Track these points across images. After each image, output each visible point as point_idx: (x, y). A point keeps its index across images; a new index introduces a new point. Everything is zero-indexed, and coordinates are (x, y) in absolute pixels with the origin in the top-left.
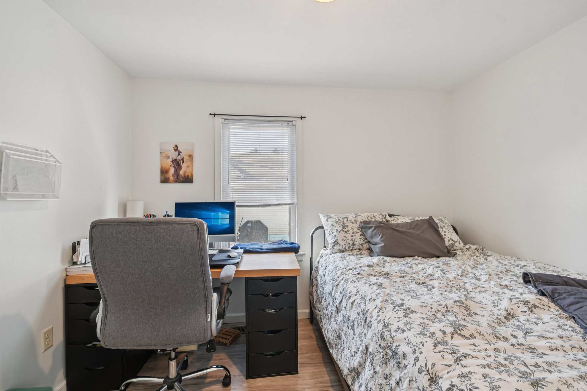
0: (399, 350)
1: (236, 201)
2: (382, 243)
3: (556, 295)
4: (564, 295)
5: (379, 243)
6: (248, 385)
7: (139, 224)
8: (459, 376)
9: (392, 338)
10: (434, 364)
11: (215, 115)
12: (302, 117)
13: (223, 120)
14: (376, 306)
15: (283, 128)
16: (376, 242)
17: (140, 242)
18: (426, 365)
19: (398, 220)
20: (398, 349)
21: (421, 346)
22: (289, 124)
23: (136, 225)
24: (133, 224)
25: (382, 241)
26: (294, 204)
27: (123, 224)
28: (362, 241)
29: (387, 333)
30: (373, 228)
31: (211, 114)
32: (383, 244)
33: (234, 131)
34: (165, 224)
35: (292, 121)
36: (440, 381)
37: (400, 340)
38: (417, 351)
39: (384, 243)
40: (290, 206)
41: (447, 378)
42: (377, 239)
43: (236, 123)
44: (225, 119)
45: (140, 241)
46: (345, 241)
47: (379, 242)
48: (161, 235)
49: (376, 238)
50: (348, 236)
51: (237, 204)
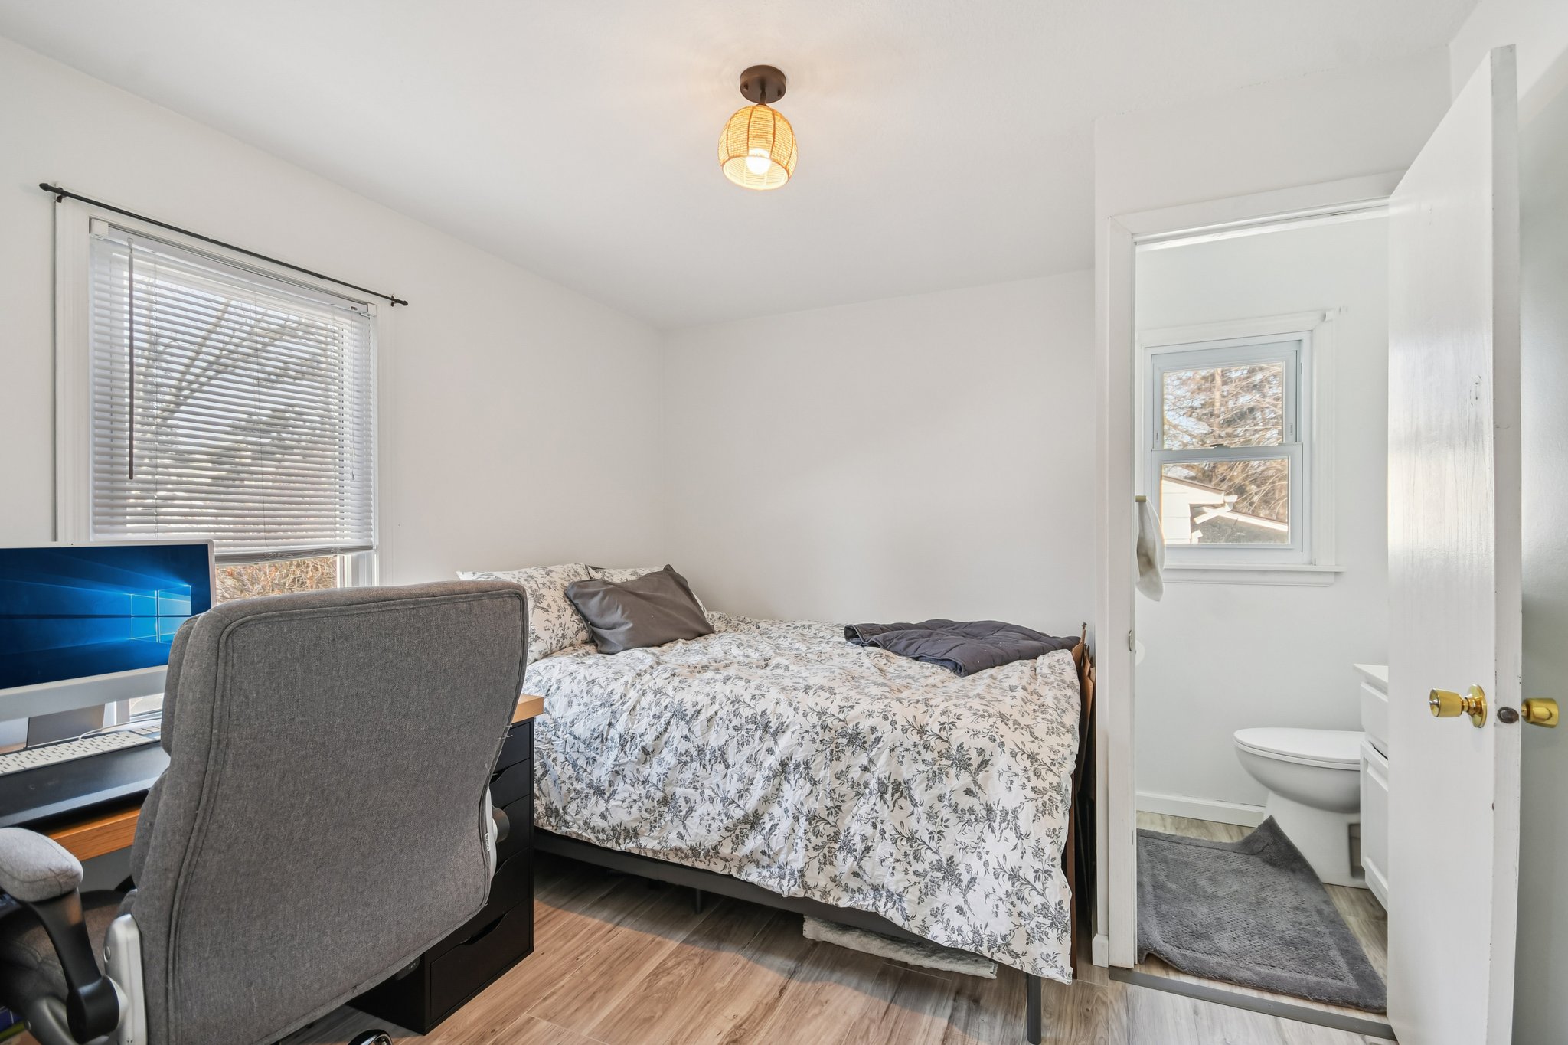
0: (860, 728)
1: (214, 541)
2: (627, 623)
3: (887, 643)
4: (895, 641)
5: (621, 625)
6: (445, 1037)
7: (405, 603)
8: (942, 714)
9: (843, 721)
10: (914, 717)
11: (61, 194)
12: (394, 301)
13: (101, 228)
14: (775, 701)
15: (336, 318)
16: (614, 622)
17: (407, 657)
18: (908, 722)
19: (612, 576)
20: (857, 728)
21: (889, 709)
22: (355, 309)
23: (398, 607)
24: (389, 605)
25: (628, 617)
26: (369, 548)
27: (356, 609)
28: (576, 626)
29: (830, 720)
30: (600, 595)
31: (44, 187)
32: (631, 625)
33: (151, 280)
34: (466, 598)
35: (366, 304)
36: (928, 729)
37: (857, 717)
38: (889, 715)
39: (633, 622)
40: (355, 554)
41: (934, 721)
42: (616, 616)
43: (158, 254)
44: (111, 225)
45: (408, 655)
46: (549, 629)
47: (622, 620)
48: (458, 631)
49: (613, 613)
50: (553, 616)
51: (215, 552)
